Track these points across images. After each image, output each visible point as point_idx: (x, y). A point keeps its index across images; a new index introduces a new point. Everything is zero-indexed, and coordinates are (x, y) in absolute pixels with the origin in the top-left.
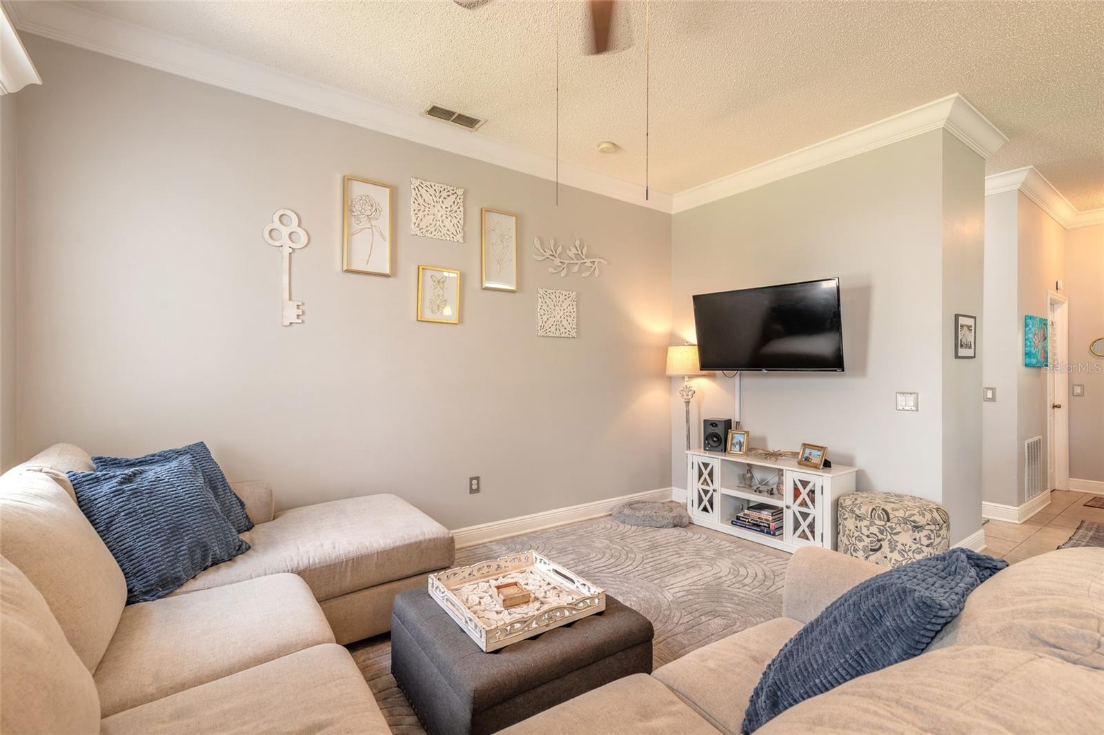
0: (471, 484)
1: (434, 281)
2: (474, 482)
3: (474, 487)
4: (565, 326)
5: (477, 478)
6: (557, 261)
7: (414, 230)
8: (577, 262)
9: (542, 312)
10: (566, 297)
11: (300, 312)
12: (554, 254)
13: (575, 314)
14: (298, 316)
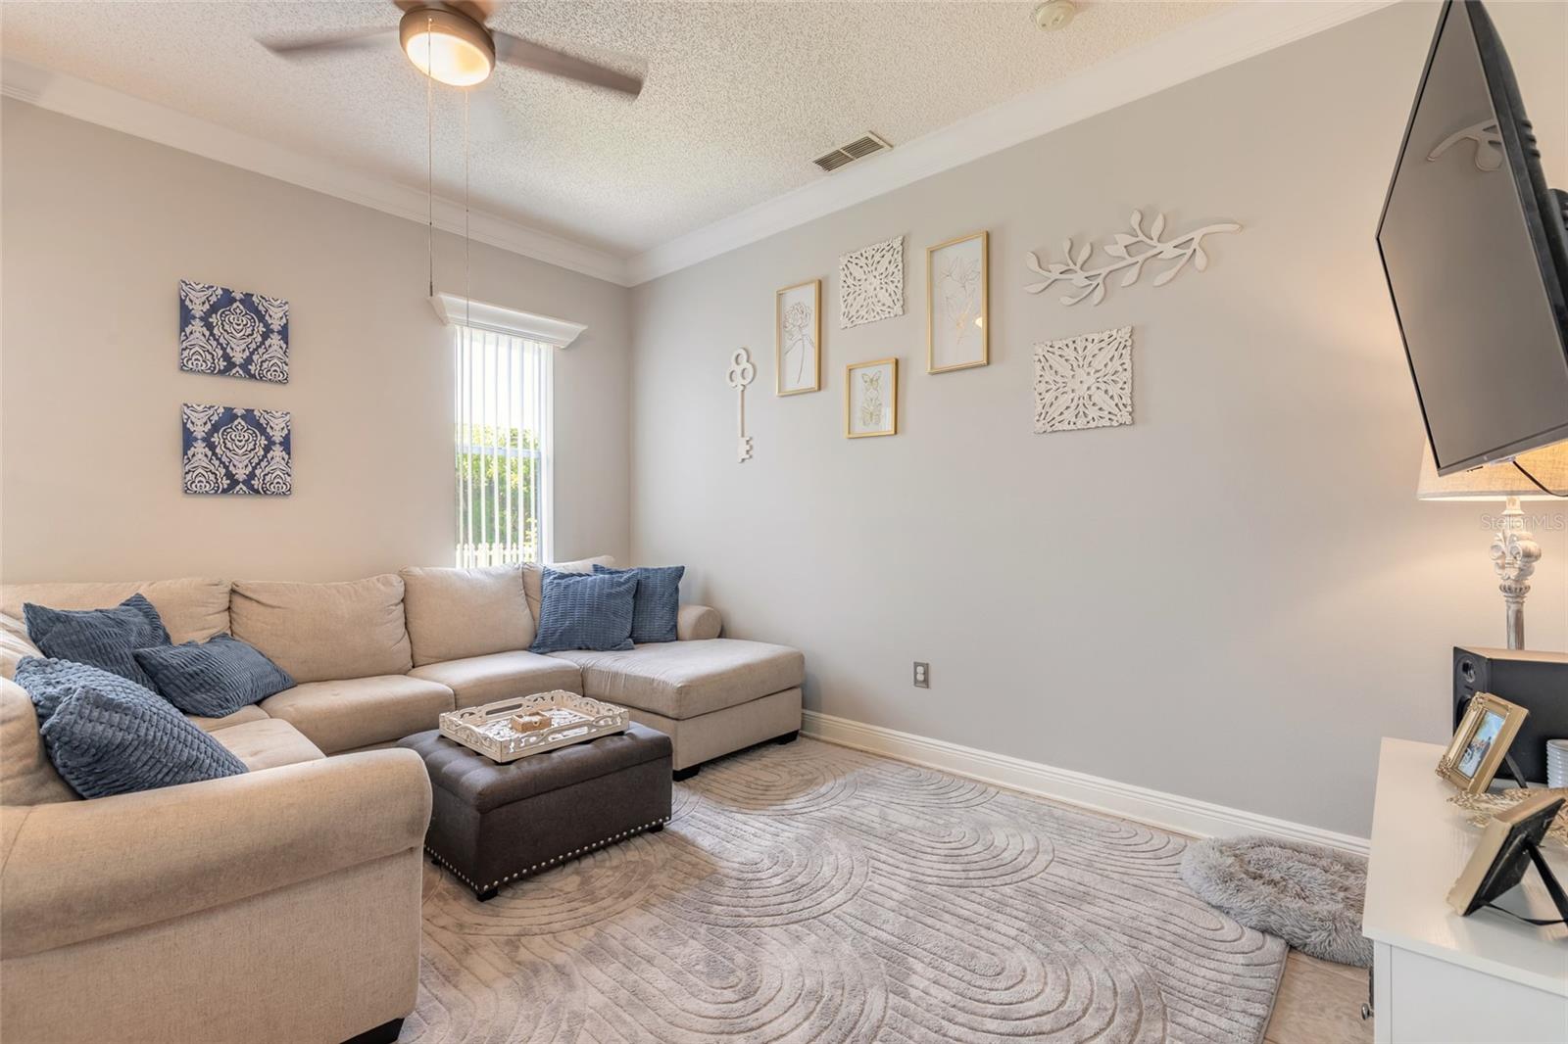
0: (916, 673)
1: (866, 382)
2: (920, 670)
3: (920, 677)
4: (1100, 404)
5: (926, 667)
6: (1079, 278)
7: (844, 321)
8: (1134, 260)
9: (1042, 387)
10: (1103, 345)
11: (748, 448)
12: (1072, 266)
13: (1128, 374)
14: (748, 452)
